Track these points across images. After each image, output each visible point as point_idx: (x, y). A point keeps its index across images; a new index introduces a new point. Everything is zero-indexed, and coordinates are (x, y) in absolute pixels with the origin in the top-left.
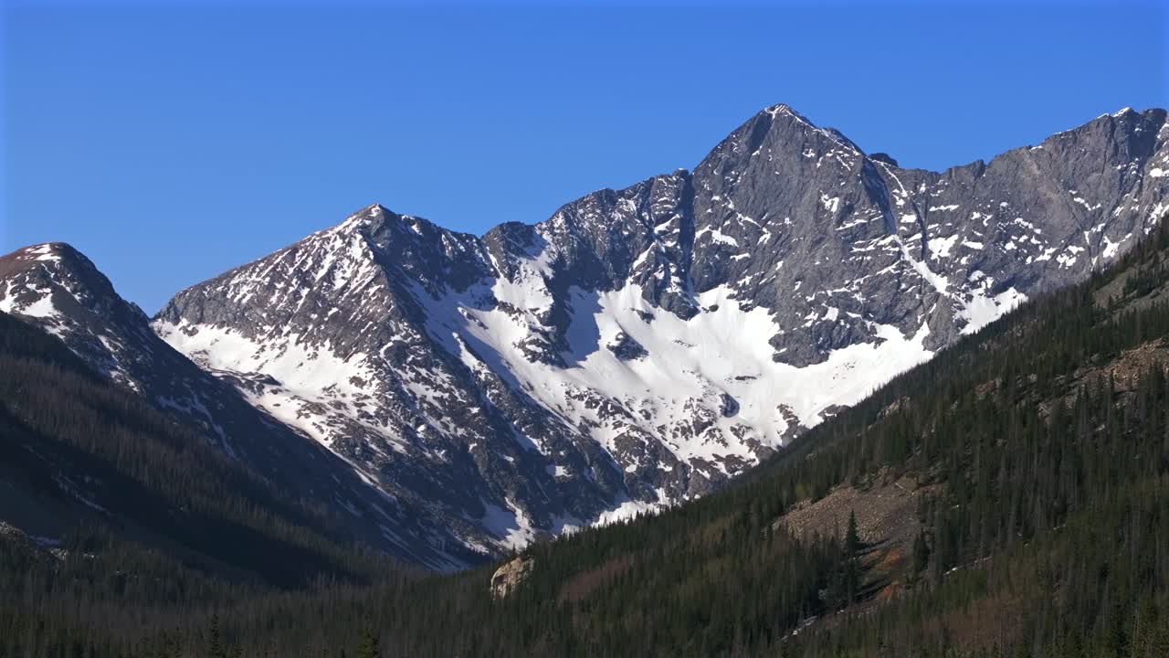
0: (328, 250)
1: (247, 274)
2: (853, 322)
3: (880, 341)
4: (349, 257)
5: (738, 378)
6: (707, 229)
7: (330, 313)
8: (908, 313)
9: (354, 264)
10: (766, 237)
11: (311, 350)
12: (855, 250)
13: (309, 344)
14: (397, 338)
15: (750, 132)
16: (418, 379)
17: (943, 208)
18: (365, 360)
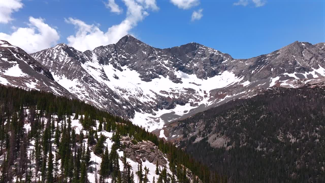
0: (55, 52)
1: (33, 56)
2: (155, 74)
3: (160, 78)
4: (61, 54)
5: (138, 84)
6: (120, 55)
7: (62, 68)
8: (164, 73)
9: (63, 56)
10: (132, 57)
11: (59, 77)
12: (151, 61)
13: (58, 75)
14: (84, 75)
15: (125, 39)
16: (93, 86)
17: (164, 55)
18: (78, 81)
